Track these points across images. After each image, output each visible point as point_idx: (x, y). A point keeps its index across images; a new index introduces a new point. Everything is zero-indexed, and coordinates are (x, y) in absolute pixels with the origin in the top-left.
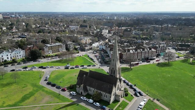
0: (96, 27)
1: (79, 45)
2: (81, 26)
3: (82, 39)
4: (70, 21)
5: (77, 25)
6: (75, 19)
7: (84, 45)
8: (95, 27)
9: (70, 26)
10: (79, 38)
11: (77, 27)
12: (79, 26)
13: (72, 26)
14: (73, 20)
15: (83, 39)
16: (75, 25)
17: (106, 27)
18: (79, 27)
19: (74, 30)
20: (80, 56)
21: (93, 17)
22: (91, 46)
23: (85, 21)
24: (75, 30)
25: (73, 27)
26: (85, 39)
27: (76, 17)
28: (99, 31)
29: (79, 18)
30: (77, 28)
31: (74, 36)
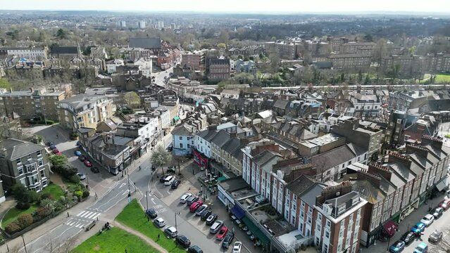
0: (106, 50)
1: (72, 138)
2: (54, 50)
3: (81, 109)
4: (9, 34)
5: (38, 47)
6: (25, 28)
7: (102, 145)
8: (104, 52)
9: (10, 52)
10: (65, 106)
11: (38, 52)
12: (47, 48)
13: (20, 52)
14: (16, 32)
15: (85, 107)
16: (30, 48)
17: (141, 50)
18: (45, 53)
19: (31, 64)
20: (107, 226)
21: (78, 21)
22: (136, 141)
23: (61, 34)
24: (35, 66)
25: (21, 56)
26: (95, 105)
27: (28, 24)
28: (123, 64)
29: (34, 25)
30: (39, 58)
31: (36, 95)
